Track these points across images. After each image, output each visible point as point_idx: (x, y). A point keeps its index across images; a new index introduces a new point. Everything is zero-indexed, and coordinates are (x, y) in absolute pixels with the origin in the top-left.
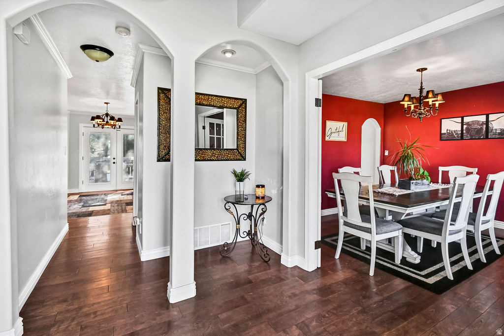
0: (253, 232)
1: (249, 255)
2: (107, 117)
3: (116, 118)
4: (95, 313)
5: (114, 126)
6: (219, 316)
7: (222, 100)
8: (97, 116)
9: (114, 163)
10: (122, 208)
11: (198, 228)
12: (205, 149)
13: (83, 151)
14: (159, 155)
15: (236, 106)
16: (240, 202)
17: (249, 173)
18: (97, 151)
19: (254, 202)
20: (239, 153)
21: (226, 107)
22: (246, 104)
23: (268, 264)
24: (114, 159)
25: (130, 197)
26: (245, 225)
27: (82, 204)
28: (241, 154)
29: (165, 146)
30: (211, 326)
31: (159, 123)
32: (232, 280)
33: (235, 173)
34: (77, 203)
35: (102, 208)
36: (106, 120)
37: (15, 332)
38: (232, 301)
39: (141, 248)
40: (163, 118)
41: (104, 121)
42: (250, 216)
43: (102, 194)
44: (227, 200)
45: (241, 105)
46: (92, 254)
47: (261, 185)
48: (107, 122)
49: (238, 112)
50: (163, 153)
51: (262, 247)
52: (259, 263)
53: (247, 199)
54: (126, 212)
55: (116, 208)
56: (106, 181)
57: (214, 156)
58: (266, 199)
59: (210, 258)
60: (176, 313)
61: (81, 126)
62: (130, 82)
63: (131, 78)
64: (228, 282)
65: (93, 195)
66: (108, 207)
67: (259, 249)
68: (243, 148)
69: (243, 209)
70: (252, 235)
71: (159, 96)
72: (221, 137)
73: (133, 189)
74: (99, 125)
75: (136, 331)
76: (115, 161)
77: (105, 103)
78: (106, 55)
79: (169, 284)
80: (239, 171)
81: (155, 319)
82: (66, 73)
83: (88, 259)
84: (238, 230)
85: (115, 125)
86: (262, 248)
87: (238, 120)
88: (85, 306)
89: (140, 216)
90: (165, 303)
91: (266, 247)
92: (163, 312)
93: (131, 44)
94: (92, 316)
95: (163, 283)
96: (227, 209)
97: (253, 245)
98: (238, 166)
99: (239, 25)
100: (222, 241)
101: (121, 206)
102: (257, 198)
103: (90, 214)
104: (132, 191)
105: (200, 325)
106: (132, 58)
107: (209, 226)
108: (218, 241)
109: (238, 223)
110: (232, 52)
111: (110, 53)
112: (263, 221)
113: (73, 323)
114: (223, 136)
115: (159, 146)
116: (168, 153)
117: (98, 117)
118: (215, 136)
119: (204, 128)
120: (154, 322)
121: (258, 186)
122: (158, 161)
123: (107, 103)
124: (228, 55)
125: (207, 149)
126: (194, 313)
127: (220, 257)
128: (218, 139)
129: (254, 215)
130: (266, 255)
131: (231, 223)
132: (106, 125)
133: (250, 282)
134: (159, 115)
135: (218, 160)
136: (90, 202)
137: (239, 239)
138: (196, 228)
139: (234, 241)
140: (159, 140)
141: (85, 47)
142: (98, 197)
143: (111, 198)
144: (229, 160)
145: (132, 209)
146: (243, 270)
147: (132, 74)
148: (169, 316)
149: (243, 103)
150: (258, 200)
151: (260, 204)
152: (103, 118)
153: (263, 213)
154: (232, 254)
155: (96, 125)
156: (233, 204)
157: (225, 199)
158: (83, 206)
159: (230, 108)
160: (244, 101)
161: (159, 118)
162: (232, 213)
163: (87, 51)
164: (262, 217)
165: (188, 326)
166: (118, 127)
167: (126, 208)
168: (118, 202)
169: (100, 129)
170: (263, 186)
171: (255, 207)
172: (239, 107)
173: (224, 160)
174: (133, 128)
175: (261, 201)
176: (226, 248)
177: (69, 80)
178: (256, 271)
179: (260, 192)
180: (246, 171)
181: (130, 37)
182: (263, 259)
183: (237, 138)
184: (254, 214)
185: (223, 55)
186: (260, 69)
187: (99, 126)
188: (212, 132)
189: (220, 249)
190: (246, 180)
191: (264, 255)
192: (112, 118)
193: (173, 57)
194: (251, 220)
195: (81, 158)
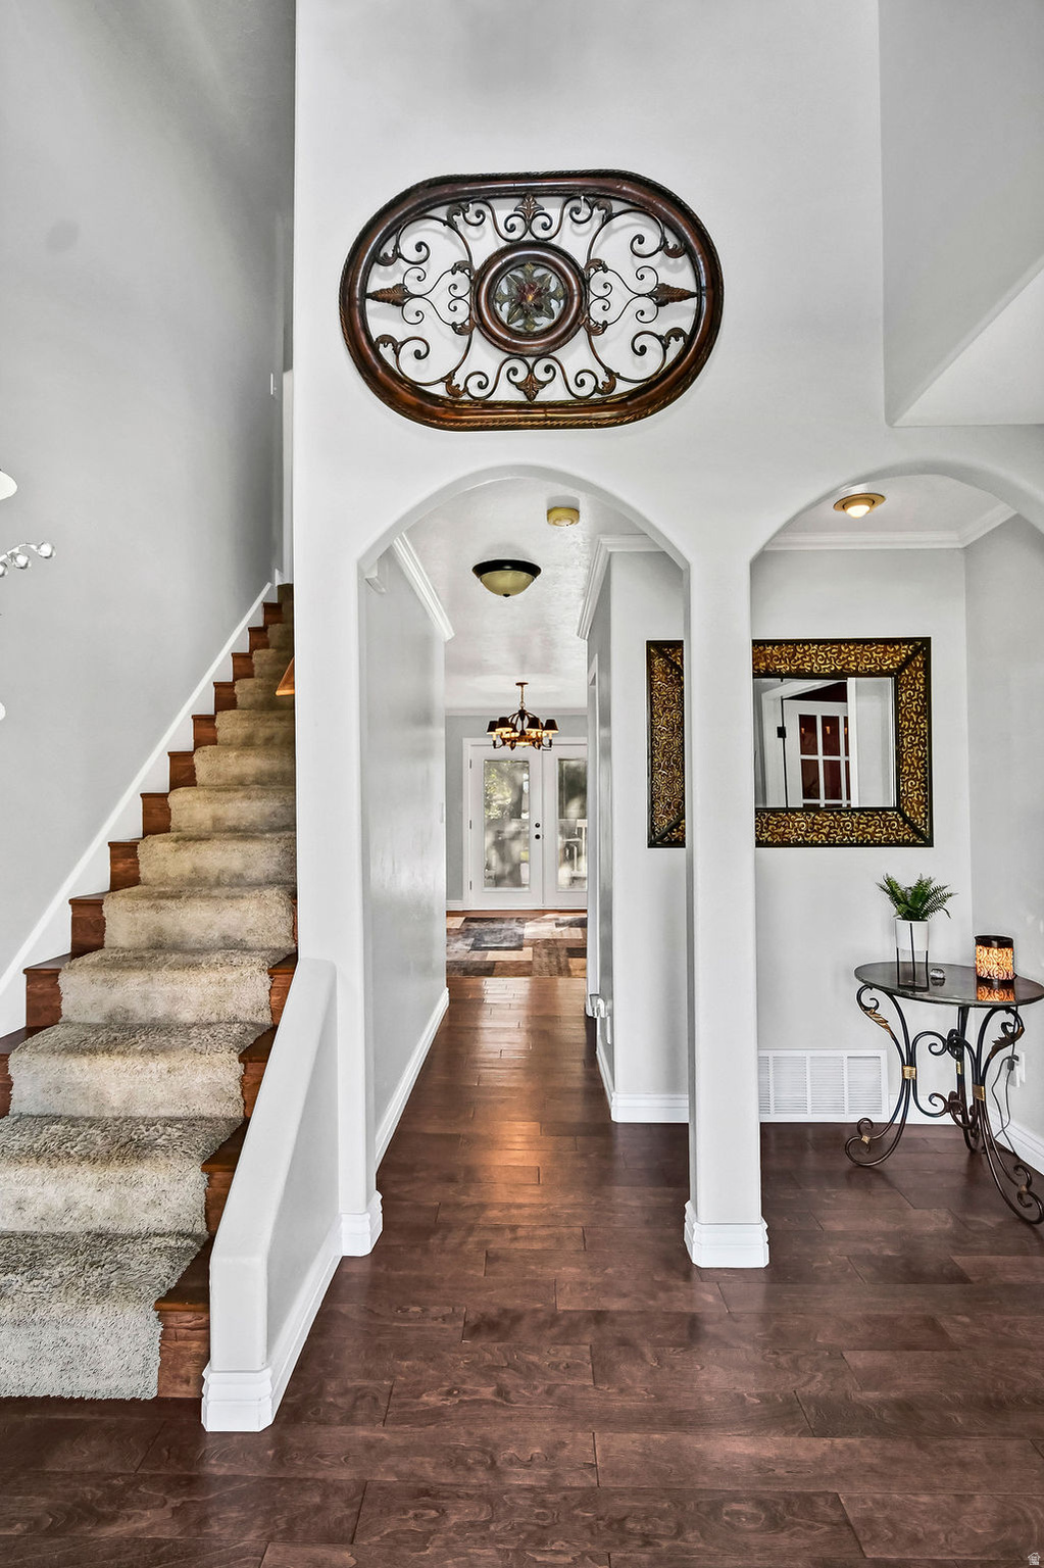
0: (970, 1102)
1: (958, 1182)
2: (522, 719)
3: (543, 721)
4: (514, 1229)
5: (537, 742)
6: (846, 1355)
7: (840, 652)
8: (501, 719)
9: (538, 837)
10: (559, 963)
11: (771, 1054)
12: (787, 810)
13: (471, 809)
14: (652, 830)
15: (888, 665)
16: (914, 988)
17: (946, 891)
18: (495, 801)
19: (969, 997)
20: (906, 820)
21: (856, 674)
22: (927, 655)
23: (1035, 1231)
24: (537, 826)
25: (576, 933)
26: (938, 1074)
27: (471, 941)
28: (913, 827)
29: (669, 804)
30: (819, 1376)
31: (652, 739)
32: (890, 1254)
33: (892, 890)
34: (460, 936)
35: (513, 956)
36: (519, 728)
37: (370, 1221)
38: (891, 1322)
39: (610, 1083)
40: (661, 723)
41: (515, 731)
42: (955, 1043)
43: (512, 919)
44: (866, 977)
45: (908, 660)
46: (499, 1074)
47: (997, 938)
48: (523, 733)
49: (897, 684)
50: (664, 823)
51: (1010, 1164)
52: (1000, 1220)
53: (941, 982)
54: (570, 976)
55: (545, 960)
56: (518, 883)
57: (818, 832)
58: (1022, 991)
59: (811, 1160)
60: (710, 1299)
61: (467, 742)
62: (577, 627)
63: (578, 619)
64: (875, 1253)
65: (492, 920)
66: (526, 954)
67: (996, 1169)
68: (920, 803)
69: (930, 1018)
70: (969, 1114)
71: (650, 664)
72: (842, 758)
73: (585, 911)
74: (504, 741)
75: (608, 1311)
76: (538, 831)
77: (517, 684)
78: (524, 576)
79: (688, 1205)
80: (906, 881)
81: (654, 1297)
82: (444, 628)
83: (492, 1088)
84: (909, 1087)
85: (539, 740)
86: (1010, 1169)
87: (897, 711)
88: (492, 1206)
89: (607, 993)
90: (677, 1259)
91: (1026, 1168)
92: (672, 1282)
93: (580, 540)
94: (508, 1235)
95: (671, 1200)
96: (865, 1009)
97: (973, 1151)
98: (906, 865)
99: (890, 420)
100: (852, 1111)
101: (558, 957)
102: (984, 982)
103: (490, 970)
104: (583, 915)
105: (783, 1360)
106: (583, 571)
107: (808, 1054)
108: (839, 1108)
109: (910, 1060)
110: (871, 499)
111: (533, 570)
112: (1011, 1067)
113: (470, 1239)
114: (847, 754)
115: (653, 803)
116: (678, 823)
117: (503, 722)
118: (820, 757)
119: (782, 732)
120: (651, 1303)
121: (984, 941)
122: (652, 844)
123: (521, 684)
124: (858, 511)
125: (794, 811)
126: (765, 1318)
127: (847, 1163)
128: (833, 769)
129: (973, 1042)
130: (1028, 1199)
131: (883, 1054)
132: (520, 739)
133: (960, 1278)
134: (652, 717)
135: (829, 845)
136: (487, 938)
137: (915, 1117)
138: (764, 1053)
139: (898, 1120)
140: (651, 785)
141: (481, 569)
142: (504, 926)
143: (530, 930)
144: (868, 845)
145: (584, 969)
146: (931, 1228)
147: (580, 609)
148: (691, 1301)
149: (916, 652)
150: (984, 990)
151: (995, 1009)
152: (514, 722)
153: (1010, 1039)
154: (891, 1164)
155: (499, 742)
156: (890, 994)
157: (859, 973)
158: (475, 948)
159: (870, 674)
160: (922, 646)
161: (652, 726)
162: (884, 1023)
163: (486, 576)
164: (1006, 1052)
165: (746, 1350)
166: (546, 742)
167: (567, 963)
168: (550, 945)
169: (505, 751)
170: (1005, 943)
171: (976, 1016)
172: (900, 669)
173: (852, 845)
174: (583, 740)
175: (996, 998)
176: (866, 1139)
177: (447, 644)
178: (985, 1244)
179: (993, 962)
180: (933, 886)
181: (580, 524)
182: (1011, 1206)
183: (899, 771)
184: (971, 1036)
185: (841, 513)
186: (975, 531)
187: (504, 744)
188: (807, 746)
189: (847, 1136)
190: (937, 917)
191: (1020, 1195)
192: (534, 723)
193: (688, 565)
194: (960, 1058)
195: (466, 825)
